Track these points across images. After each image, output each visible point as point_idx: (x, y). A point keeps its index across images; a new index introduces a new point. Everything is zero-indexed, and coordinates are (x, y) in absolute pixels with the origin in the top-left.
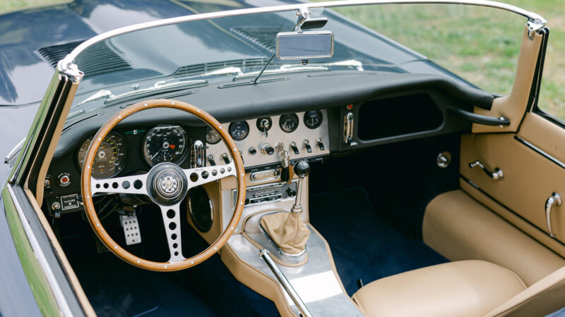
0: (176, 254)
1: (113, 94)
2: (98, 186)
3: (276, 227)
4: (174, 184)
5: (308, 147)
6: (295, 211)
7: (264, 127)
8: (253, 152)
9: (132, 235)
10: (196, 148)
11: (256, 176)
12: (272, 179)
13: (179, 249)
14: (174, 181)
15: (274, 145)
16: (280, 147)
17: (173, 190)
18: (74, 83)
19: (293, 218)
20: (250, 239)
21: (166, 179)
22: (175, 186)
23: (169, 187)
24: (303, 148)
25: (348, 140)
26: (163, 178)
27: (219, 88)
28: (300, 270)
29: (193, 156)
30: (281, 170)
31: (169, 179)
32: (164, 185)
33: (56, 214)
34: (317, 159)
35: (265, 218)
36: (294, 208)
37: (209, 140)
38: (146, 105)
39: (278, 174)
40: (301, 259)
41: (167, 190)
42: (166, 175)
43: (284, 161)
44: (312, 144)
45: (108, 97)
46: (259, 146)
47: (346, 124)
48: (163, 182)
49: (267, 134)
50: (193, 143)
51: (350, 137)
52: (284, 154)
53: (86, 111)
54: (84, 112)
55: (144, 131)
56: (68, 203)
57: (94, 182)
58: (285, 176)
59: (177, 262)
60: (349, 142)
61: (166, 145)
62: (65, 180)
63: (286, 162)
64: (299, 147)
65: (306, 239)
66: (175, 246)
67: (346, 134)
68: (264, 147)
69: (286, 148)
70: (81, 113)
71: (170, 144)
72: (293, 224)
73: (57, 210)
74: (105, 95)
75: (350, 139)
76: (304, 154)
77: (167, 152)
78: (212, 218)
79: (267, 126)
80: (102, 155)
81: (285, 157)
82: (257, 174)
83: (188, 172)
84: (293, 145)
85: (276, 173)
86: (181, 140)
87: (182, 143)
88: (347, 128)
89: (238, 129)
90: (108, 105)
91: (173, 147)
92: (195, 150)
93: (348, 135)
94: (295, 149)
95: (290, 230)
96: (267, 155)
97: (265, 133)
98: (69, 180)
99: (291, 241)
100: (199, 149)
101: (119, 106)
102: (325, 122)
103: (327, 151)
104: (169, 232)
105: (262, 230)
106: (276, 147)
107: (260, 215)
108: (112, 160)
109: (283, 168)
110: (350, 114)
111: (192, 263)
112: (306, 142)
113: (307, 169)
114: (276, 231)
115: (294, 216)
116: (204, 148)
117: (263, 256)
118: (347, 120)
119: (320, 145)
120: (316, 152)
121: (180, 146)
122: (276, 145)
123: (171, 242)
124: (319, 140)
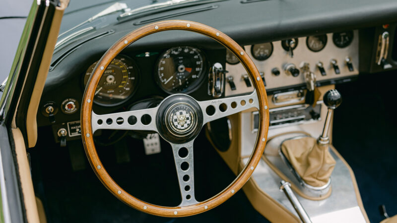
0: (188, 197)
1: (128, 7)
2: (100, 122)
3: (299, 156)
4: (188, 119)
5: (336, 67)
6: (321, 142)
7: (290, 46)
8: (276, 73)
9: (152, 144)
10: (215, 71)
11: (278, 98)
12: (296, 100)
13: (191, 192)
14: (188, 115)
15: (299, 66)
16: (306, 68)
17: (186, 126)
18: (57, 8)
19: (319, 150)
20: (269, 163)
21: (178, 113)
22: (188, 122)
23: (181, 123)
24: (330, 68)
25: (382, 62)
26: (174, 112)
27: (242, 2)
28: (322, 203)
29: (211, 79)
30: (305, 92)
31: (181, 113)
32: (176, 120)
33: (62, 142)
34: (345, 81)
35: (286, 143)
36: (320, 139)
37: (230, 61)
38: (157, 28)
39: (302, 95)
40: (324, 192)
41: (179, 127)
42: (178, 109)
43: (309, 83)
44: (340, 64)
45: (123, 11)
46: (283, 66)
47: (381, 44)
48: (175, 117)
49: (292, 54)
50: (212, 65)
51: (383, 58)
52: (310, 75)
53: (97, 28)
54: (95, 29)
55: (157, 53)
56: (75, 129)
57: (96, 117)
58: (310, 97)
59: (189, 206)
60: (383, 64)
61: (182, 69)
62: (70, 106)
63: (312, 84)
64: (326, 67)
65: (331, 171)
66: (187, 188)
67: (379, 55)
68: (288, 67)
69: (312, 68)
70: (91, 31)
71: (186, 67)
72: (318, 157)
73: (62, 138)
74: (120, 9)
75: (383, 60)
76: (331, 75)
77: (183, 76)
78: (231, 137)
79: (292, 45)
80: (111, 79)
81: (310, 79)
82: (279, 95)
83: (204, 105)
84: (320, 65)
85: (300, 94)
86: (198, 63)
87: (199, 66)
88: (381, 48)
89: (262, 49)
90: (121, 21)
91: (190, 70)
92: (214, 73)
93: (381, 56)
94: (322, 70)
95: (314, 163)
96: (291, 77)
97: (290, 52)
98: (74, 106)
99: (315, 173)
100: (218, 72)
101: (133, 22)
102: (356, 41)
103: (356, 72)
104: (181, 174)
105: (282, 157)
106: (302, 68)
107: (282, 138)
108: (123, 84)
109: (308, 91)
110: (386, 33)
111: (206, 207)
112: (334, 62)
113: (339, 100)
114: (298, 160)
115: (319, 148)
116: (224, 71)
117: (284, 190)
118: (381, 40)
119: (349, 66)
120: (344, 73)
121: (197, 69)
122: (302, 65)
123: (182, 184)
124: (348, 60)
